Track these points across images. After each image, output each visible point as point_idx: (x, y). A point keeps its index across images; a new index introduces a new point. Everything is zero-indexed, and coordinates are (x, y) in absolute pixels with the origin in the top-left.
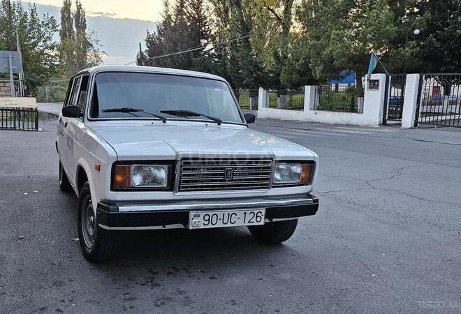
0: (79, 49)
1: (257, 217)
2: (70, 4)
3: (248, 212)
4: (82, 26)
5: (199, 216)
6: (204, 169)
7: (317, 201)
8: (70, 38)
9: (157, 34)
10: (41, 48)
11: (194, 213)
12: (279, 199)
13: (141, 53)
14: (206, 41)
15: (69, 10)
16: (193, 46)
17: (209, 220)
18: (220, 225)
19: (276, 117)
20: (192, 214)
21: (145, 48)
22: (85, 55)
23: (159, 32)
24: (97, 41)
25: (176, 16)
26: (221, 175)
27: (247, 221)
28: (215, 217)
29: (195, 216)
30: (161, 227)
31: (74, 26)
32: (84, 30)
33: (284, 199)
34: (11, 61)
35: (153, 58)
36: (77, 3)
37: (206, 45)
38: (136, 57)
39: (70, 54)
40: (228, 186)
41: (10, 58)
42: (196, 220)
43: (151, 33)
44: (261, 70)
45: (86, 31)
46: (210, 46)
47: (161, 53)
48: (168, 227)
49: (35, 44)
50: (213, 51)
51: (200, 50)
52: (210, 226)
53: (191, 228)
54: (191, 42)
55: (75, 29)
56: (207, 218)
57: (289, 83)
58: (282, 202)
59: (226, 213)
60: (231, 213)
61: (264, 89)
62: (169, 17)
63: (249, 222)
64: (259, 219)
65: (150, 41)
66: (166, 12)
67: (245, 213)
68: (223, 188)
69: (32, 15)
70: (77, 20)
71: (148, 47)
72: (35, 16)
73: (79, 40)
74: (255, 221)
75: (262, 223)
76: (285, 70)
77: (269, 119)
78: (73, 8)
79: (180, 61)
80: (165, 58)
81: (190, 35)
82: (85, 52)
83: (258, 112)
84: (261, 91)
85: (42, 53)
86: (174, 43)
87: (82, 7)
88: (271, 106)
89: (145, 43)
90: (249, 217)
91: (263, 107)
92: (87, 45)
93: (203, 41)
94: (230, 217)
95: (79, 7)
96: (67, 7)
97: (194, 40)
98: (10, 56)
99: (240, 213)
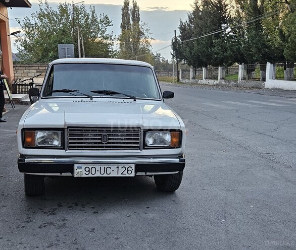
0: (134, 37)
1: (128, 170)
2: (128, 4)
3: (120, 166)
4: (137, 19)
5: (81, 168)
6: (92, 134)
7: (184, 160)
8: (128, 29)
9: (188, 22)
10: (100, 39)
11: (77, 165)
12: (150, 158)
13: (176, 38)
14: (226, 25)
15: (128, 8)
16: (215, 30)
17: (89, 171)
18: (98, 175)
19: (280, 87)
20: (75, 166)
21: (178, 34)
22: (138, 41)
23: (190, 20)
24: (147, 30)
25: (203, 6)
26: (99, 139)
27: (120, 173)
28: (93, 169)
29: (78, 168)
30: (59, 174)
31: (131, 19)
32: (138, 23)
33: (154, 158)
34: (66, 51)
35: (184, 42)
36: (133, 2)
37: (226, 28)
38: (171, 41)
39: (128, 42)
40: (106, 147)
41: (66, 49)
42: (79, 170)
43: (184, 21)
44: (268, 47)
45: (140, 23)
46: (229, 29)
47: (190, 37)
48: (64, 174)
49: (95, 37)
50: (231, 34)
51: (220, 33)
52: (90, 175)
53: (75, 176)
54: (213, 27)
55: (131, 22)
56: (87, 169)
57: (292, 58)
58: (152, 161)
59: (103, 166)
60: (106, 167)
61: (271, 63)
62: (198, 8)
63: (122, 174)
64: (129, 172)
65: (183, 29)
66: (196, 4)
67: (118, 167)
68: (102, 148)
69: (93, 15)
70: (133, 16)
71: (181, 33)
72: (95, 16)
73: (134, 30)
74: (126, 173)
75: (133, 175)
76: (288, 47)
77: (274, 89)
78: (131, 6)
79: (204, 42)
80: (193, 41)
81: (212, 22)
82: (138, 39)
83: (265, 83)
84: (269, 65)
85: (100, 43)
86: (201, 28)
87: (137, 5)
88: (277, 78)
89: (179, 29)
90: (121, 170)
91: (270, 79)
92: (140, 33)
93: (224, 26)
94: (106, 170)
95: (135, 5)
96: (126, 5)
97: (215, 25)
98: (66, 48)
99: (114, 167)
